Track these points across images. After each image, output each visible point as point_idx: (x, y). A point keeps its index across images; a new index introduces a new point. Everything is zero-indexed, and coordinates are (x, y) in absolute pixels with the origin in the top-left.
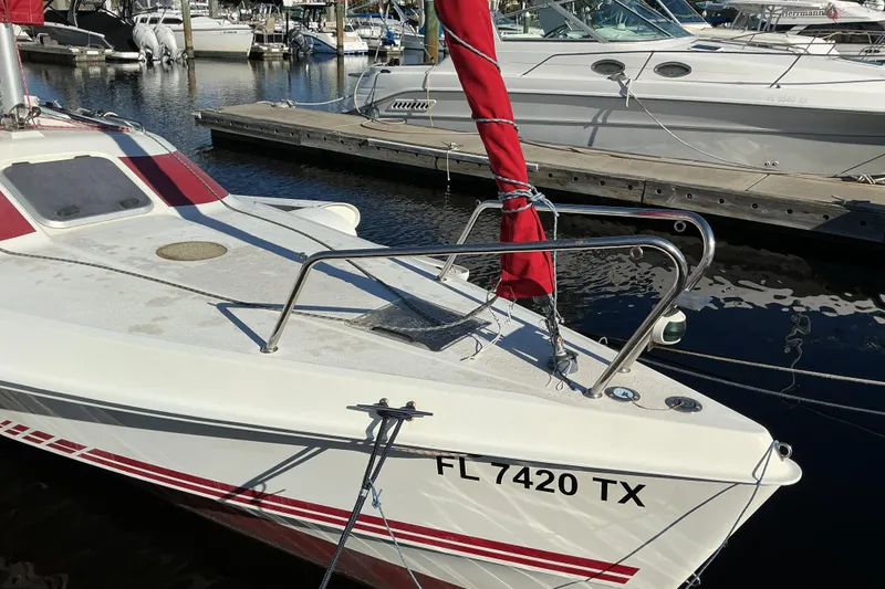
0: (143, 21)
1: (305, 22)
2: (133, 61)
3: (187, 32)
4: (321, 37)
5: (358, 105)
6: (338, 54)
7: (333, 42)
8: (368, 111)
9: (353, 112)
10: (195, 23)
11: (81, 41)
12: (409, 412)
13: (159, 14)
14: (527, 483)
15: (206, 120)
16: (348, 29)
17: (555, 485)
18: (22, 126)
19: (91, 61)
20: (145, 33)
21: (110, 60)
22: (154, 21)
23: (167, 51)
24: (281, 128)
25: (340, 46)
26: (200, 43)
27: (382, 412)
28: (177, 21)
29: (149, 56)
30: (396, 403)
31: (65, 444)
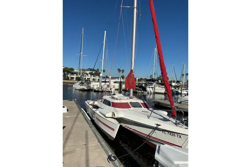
0: (148, 87)
1: (176, 88)
2: (146, 93)
3: (154, 89)
4: (178, 91)
5: (178, 102)
6: (181, 94)
7: (180, 92)
8: (180, 103)
9: (178, 103)
10: (156, 88)
11: (139, 90)
12: (160, 125)
13: (151, 86)
14: (171, 135)
15: (154, 102)
16: (183, 90)
17: (173, 135)
18: (132, 98)
19: (139, 93)
20: (148, 89)
21: (142, 93)
22: (150, 87)
23: (151, 92)
24: (165, 104)
25: (181, 93)
26: (156, 91)
27: (157, 125)
28: (153, 87)
29: (148, 92)
30: (159, 124)
31: (130, 128)
